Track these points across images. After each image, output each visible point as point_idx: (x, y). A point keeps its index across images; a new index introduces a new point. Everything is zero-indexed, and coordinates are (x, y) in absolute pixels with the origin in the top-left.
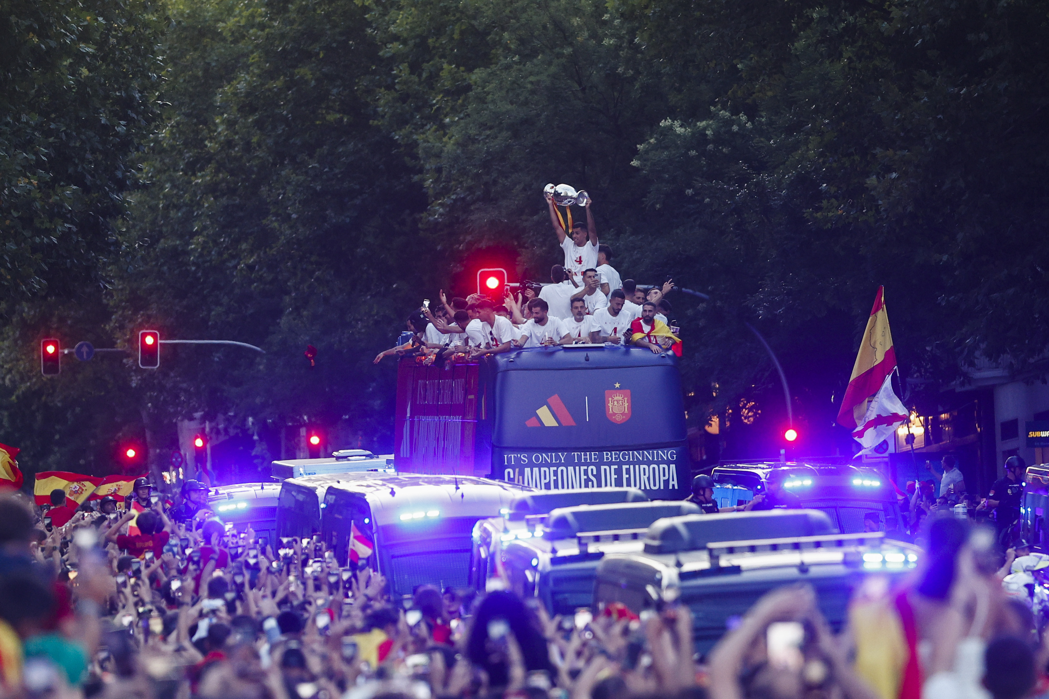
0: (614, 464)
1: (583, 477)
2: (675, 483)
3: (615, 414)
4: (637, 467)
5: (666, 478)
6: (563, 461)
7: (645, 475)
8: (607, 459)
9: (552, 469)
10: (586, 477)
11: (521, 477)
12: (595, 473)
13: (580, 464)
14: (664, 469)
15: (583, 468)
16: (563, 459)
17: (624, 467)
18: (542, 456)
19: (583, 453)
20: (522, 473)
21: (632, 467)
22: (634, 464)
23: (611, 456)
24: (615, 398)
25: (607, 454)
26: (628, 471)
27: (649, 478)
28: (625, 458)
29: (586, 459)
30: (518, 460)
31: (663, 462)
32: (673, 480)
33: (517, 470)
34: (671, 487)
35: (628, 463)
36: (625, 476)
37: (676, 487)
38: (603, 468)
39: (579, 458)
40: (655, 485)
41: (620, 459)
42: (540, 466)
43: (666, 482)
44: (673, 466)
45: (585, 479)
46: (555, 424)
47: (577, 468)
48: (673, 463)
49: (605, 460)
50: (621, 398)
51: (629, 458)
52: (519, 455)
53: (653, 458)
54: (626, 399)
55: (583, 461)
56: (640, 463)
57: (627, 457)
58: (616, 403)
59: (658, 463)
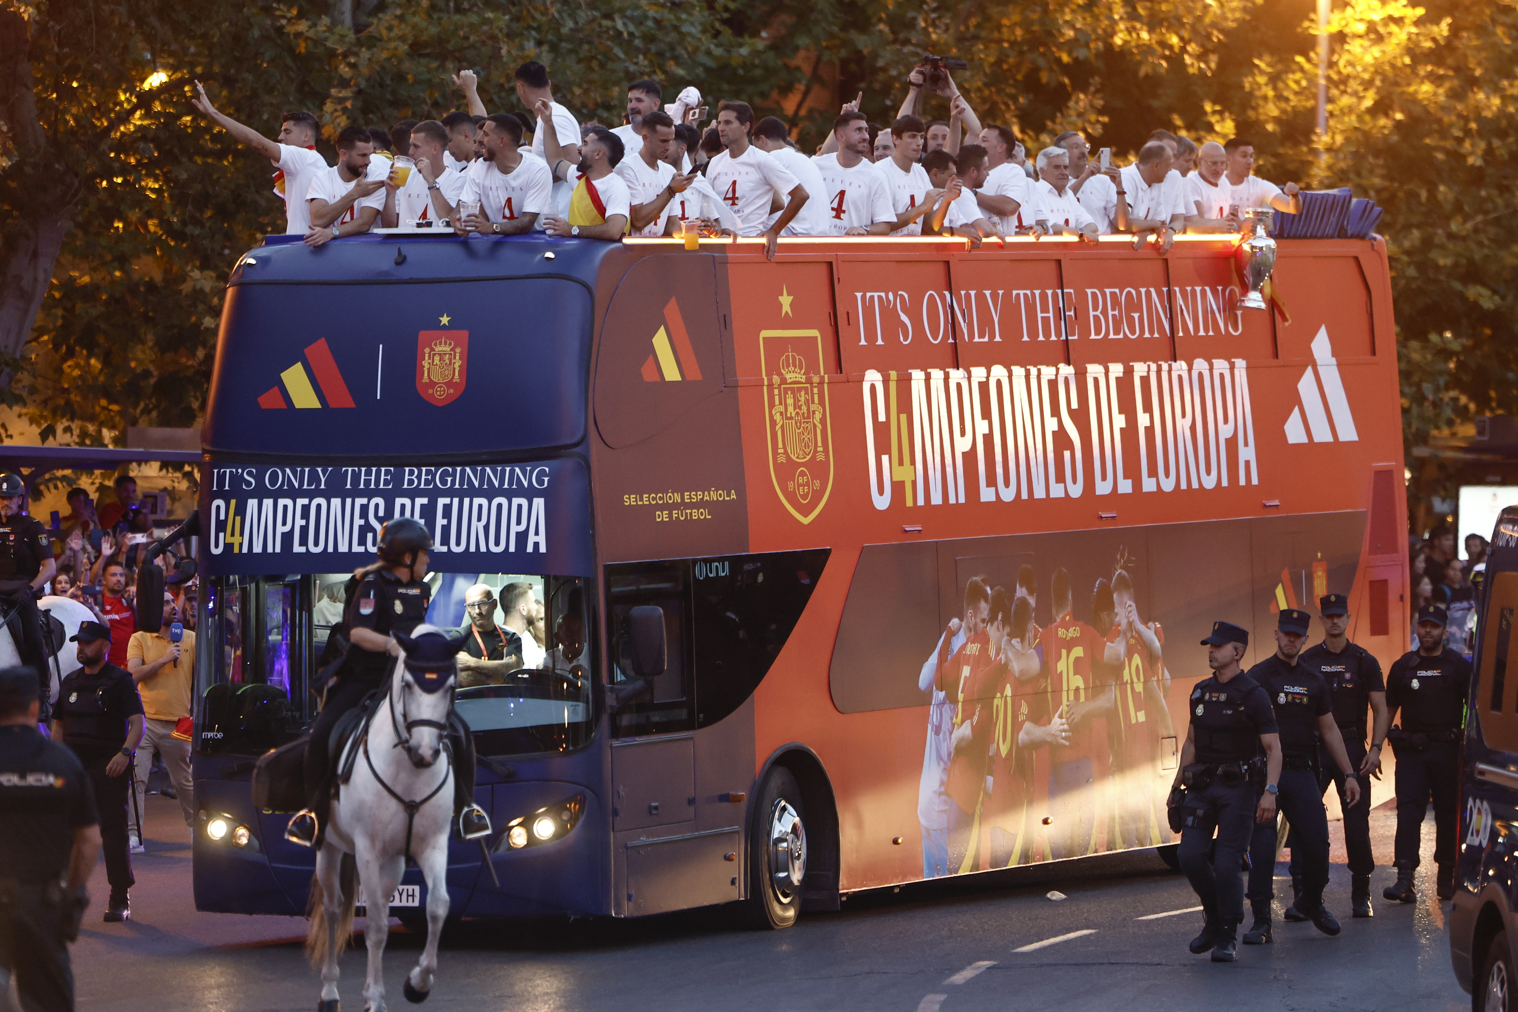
0: (421, 493)
1: (358, 522)
2: (542, 539)
3: (432, 384)
4: (467, 501)
5: (522, 528)
6: (323, 487)
7: (479, 519)
8: (411, 482)
9: (301, 501)
10: (362, 522)
11: (238, 519)
12: (381, 513)
13: (355, 493)
14: (520, 507)
15: (360, 501)
16: (323, 480)
17: (442, 501)
18: (284, 473)
19: (363, 469)
20: (241, 511)
21: (456, 501)
22: (461, 494)
23: (419, 477)
24: (438, 349)
25: (411, 473)
26: (447, 509)
27: (486, 528)
28: (444, 482)
29: (367, 482)
30: (237, 480)
31: (521, 492)
32: (537, 533)
33: (233, 502)
34: (530, 549)
35: (450, 493)
36: (440, 522)
37: (543, 549)
38: (399, 501)
39: (356, 477)
40: (497, 543)
41: (435, 484)
42: (276, 495)
43: (522, 537)
44: (539, 503)
45: (360, 526)
46: (316, 404)
47: (349, 501)
48: (539, 493)
49: (405, 486)
50: (447, 349)
51: (453, 482)
52: (240, 471)
53: (502, 482)
54: (458, 350)
55: (362, 486)
56: (473, 492)
57: (449, 479)
58: (437, 359)
59: (509, 495)
